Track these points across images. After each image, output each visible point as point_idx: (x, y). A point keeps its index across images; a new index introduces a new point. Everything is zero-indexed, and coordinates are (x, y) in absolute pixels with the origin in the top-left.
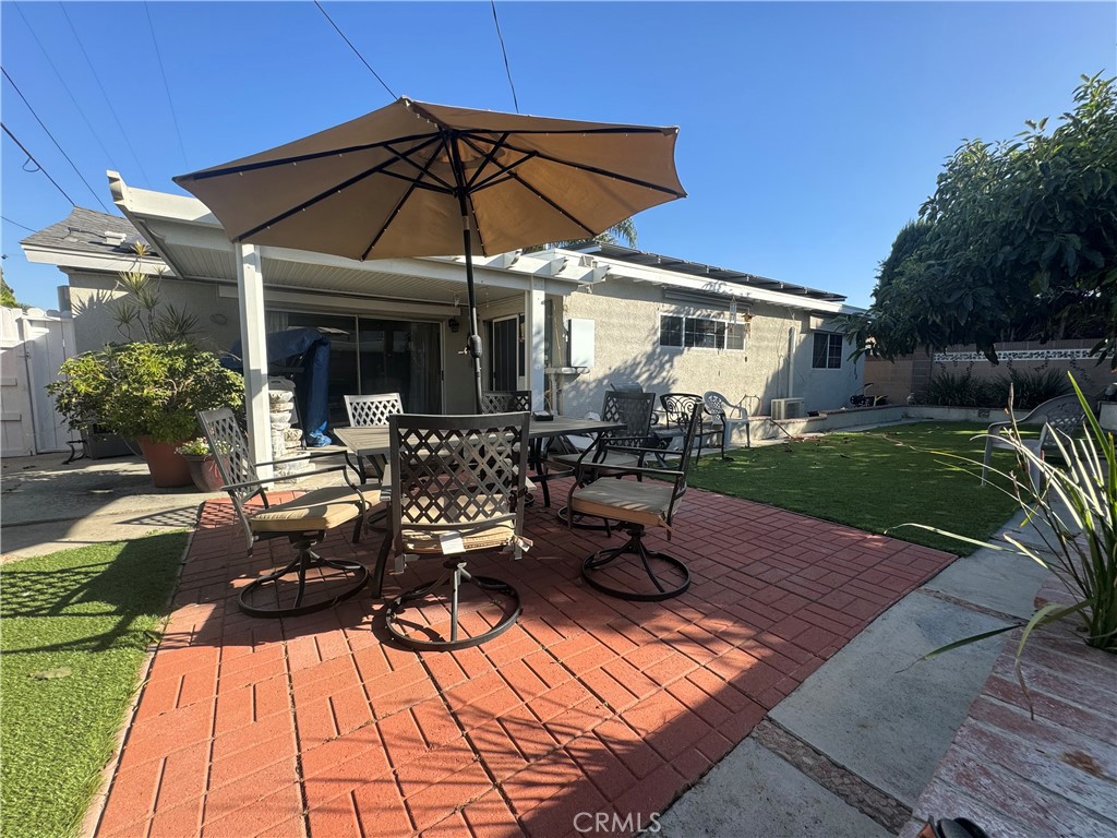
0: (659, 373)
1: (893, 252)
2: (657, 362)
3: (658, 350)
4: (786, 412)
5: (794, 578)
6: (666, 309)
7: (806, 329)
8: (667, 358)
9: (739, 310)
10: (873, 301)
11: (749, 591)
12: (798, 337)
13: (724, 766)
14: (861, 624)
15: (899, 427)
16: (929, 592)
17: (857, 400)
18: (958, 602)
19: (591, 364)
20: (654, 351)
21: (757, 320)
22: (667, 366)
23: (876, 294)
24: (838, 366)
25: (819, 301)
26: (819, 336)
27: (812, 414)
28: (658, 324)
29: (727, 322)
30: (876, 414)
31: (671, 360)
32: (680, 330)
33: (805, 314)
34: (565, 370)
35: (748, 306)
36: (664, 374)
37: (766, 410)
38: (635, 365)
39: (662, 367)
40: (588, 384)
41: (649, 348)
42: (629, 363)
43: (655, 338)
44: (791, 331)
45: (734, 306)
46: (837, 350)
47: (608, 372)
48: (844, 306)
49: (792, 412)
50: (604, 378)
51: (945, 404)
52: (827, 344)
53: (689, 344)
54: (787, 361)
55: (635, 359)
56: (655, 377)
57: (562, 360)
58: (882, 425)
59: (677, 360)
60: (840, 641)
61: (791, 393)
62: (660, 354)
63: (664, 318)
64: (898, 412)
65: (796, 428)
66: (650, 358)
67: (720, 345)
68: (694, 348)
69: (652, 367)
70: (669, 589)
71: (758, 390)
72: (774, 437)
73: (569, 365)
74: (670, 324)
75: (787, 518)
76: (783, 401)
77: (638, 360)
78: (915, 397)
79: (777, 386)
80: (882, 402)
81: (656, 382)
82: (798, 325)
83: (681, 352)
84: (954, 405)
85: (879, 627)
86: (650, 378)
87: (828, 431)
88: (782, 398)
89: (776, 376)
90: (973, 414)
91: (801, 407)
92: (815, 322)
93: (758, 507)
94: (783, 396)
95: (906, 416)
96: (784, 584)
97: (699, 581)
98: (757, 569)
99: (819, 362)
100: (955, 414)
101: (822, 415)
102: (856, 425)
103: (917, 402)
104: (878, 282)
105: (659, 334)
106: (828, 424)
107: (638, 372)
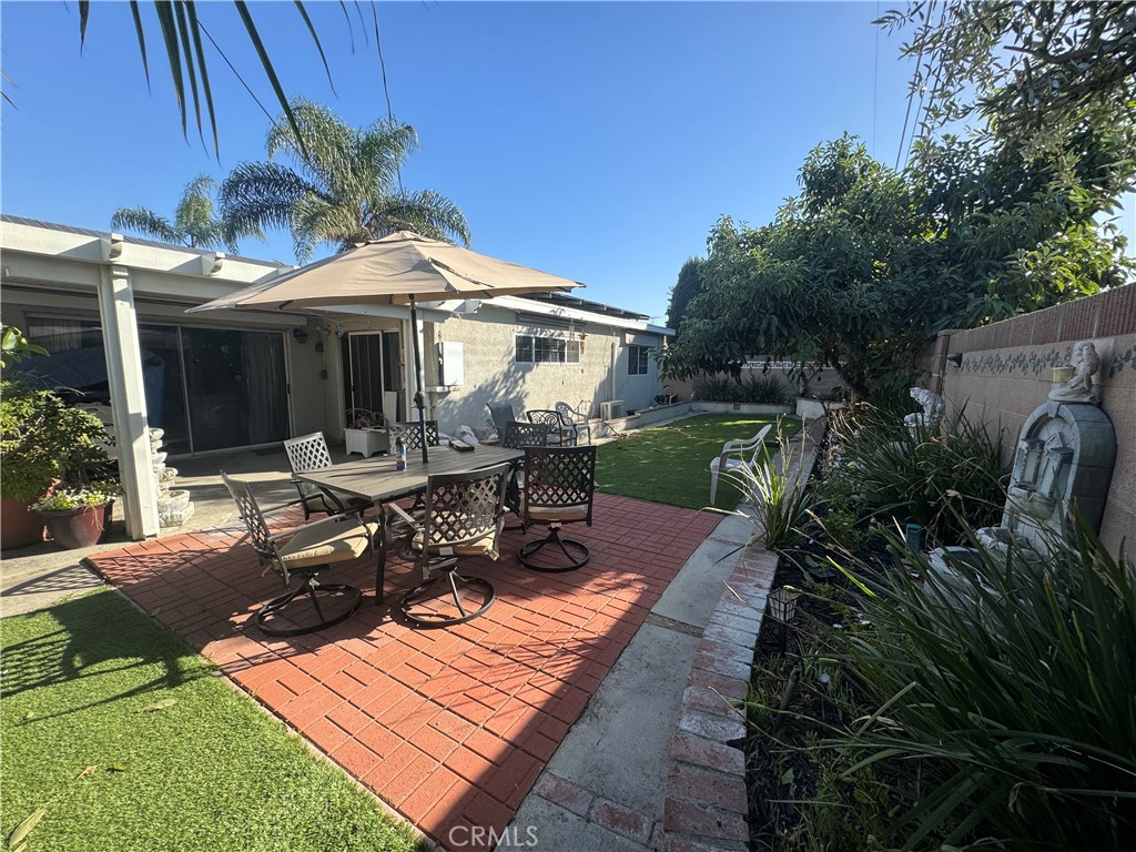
0: (514, 388)
1: (680, 281)
2: (512, 379)
3: (513, 369)
4: (612, 412)
5: (646, 542)
6: (521, 330)
7: (623, 344)
8: (520, 374)
9: (576, 330)
10: (667, 318)
11: (624, 555)
12: (618, 350)
13: (637, 636)
14: (684, 561)
15: (688, 421)
16: (712, 539)
17: (660, 399)
18: (725, 542)
19: (461, 382)
20: (509, 369)
21: (589, 336)
22: (521, 382)
23: (669, 313)
24: (644, 371)
25: (631, 320)
26: (632, 349)
27: (631, 413)
28: (514, 344)
29: (566, 339)
30: (671, 410)
31: (523, 377)
32: (531, 347)
33: (623, 331)
34: (439, 389)
35: (580, 325)
36: (518, 389)
37: (597, 413)
38: (494, 383)
39: (516, 382)
40: (455, 403)
41: (506, 367)
42: (490, 381)
43: (511, 358)
44: (612, 346)
45: (572, 328)
46: (645, 359)
47: (473, 390)
48: (649, 325)
49: (616, 414)
50: (469, 396)
51: (714, 400)
52: (636, 357)
53: (538, 360)
54: (610, 371)
55: (494, 377)
56: (511, 393)
57: (436, 380)
58: (677, 419)
59: (528, 376)
60: (674, 572)
61: (614, 397)
62: (514, 372)
63: (518, 338)
64: (685, 407)
65: (620, 426)
66: (507, 376)
67: (562, 360)
68: (541, 363)
69: (508, 384)
70: (580, 562)
71: (590, 397)
72: (605, 436)
73: (442, 384)
74: (523, 343)
75: (633, 503)
76: (609, 404)
77: (497, 377)
78: (696, 394)
79: (604, 392)
80: (675, 400)
81: (512, 396)
82: (617, 340)
83: (531, 369)
84: (719, 401)
85: (691, 561)
86: (507, 393)
87: (642, 426)
88: (608, 401)
89: (602, 385)
90: (730, 407)
91: (623, 407)
92: (629, 338)
93: (614, 498)
94: (610, 402)
95: (691, 410)
96: (641, 547)
97: (595, 554)
98: (625, 541)
99: (632, 371)
100: (721, 408)
101: (638, 414)
102: (660, 420)
103: (697, 399)
104: (670, 303)
105: (514, 353)
106: (641, 421)
107: (496, 389)
